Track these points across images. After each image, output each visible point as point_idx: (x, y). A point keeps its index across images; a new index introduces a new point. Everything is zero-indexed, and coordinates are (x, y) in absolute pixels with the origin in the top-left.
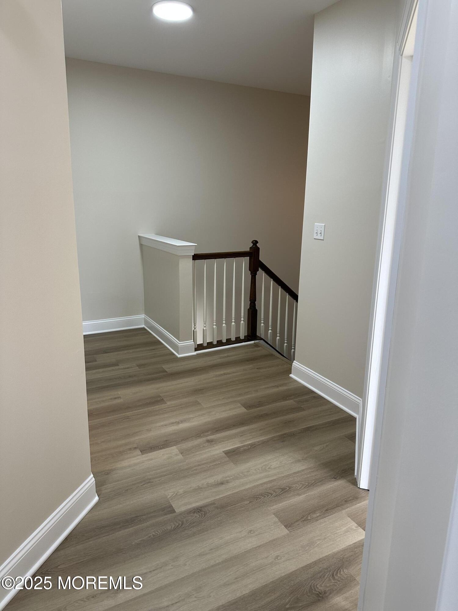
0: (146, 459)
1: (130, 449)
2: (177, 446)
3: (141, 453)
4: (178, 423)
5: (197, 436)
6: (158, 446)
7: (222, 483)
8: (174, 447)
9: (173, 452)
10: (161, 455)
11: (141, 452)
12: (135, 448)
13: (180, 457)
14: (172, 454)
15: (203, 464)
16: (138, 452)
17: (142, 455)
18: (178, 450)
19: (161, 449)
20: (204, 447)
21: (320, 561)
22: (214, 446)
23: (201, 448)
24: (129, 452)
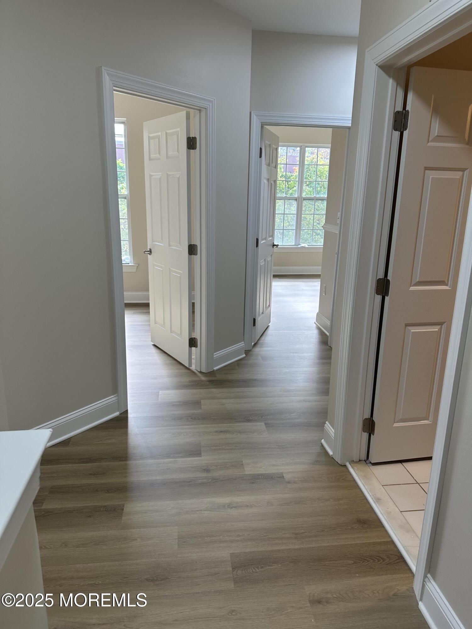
0: (279, 467)
1: (294, 482)
2: (244, 474)
3: (284, 475)
4: (230, 506)
5: (217, 480)
6: (264, 478)
7: (221, 432)
8: (247, 473)
9: (251, 467)
10: (263, 467)
11: (283, 477)
12: (289, 482)
13: (245, 461)
14: (252, 466)
15: (227, 449)
16: (287, 477)
17: (282, 473)
18: (245, 469)
19: (262, 475)
20: (216, 466)
21: (195, 389)
22: (206, 464)
23: (220, 466)
24: (296, 479)
